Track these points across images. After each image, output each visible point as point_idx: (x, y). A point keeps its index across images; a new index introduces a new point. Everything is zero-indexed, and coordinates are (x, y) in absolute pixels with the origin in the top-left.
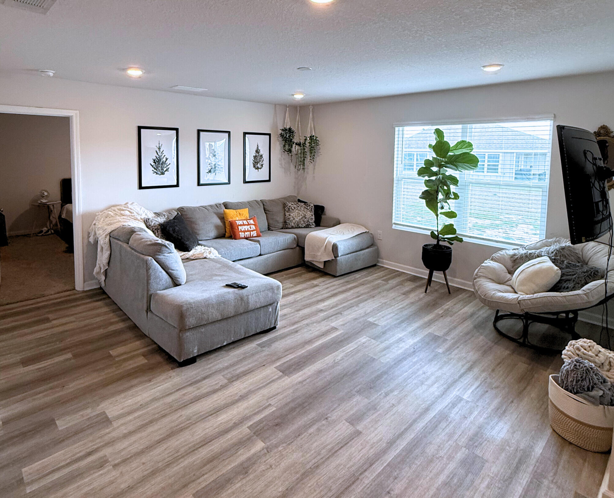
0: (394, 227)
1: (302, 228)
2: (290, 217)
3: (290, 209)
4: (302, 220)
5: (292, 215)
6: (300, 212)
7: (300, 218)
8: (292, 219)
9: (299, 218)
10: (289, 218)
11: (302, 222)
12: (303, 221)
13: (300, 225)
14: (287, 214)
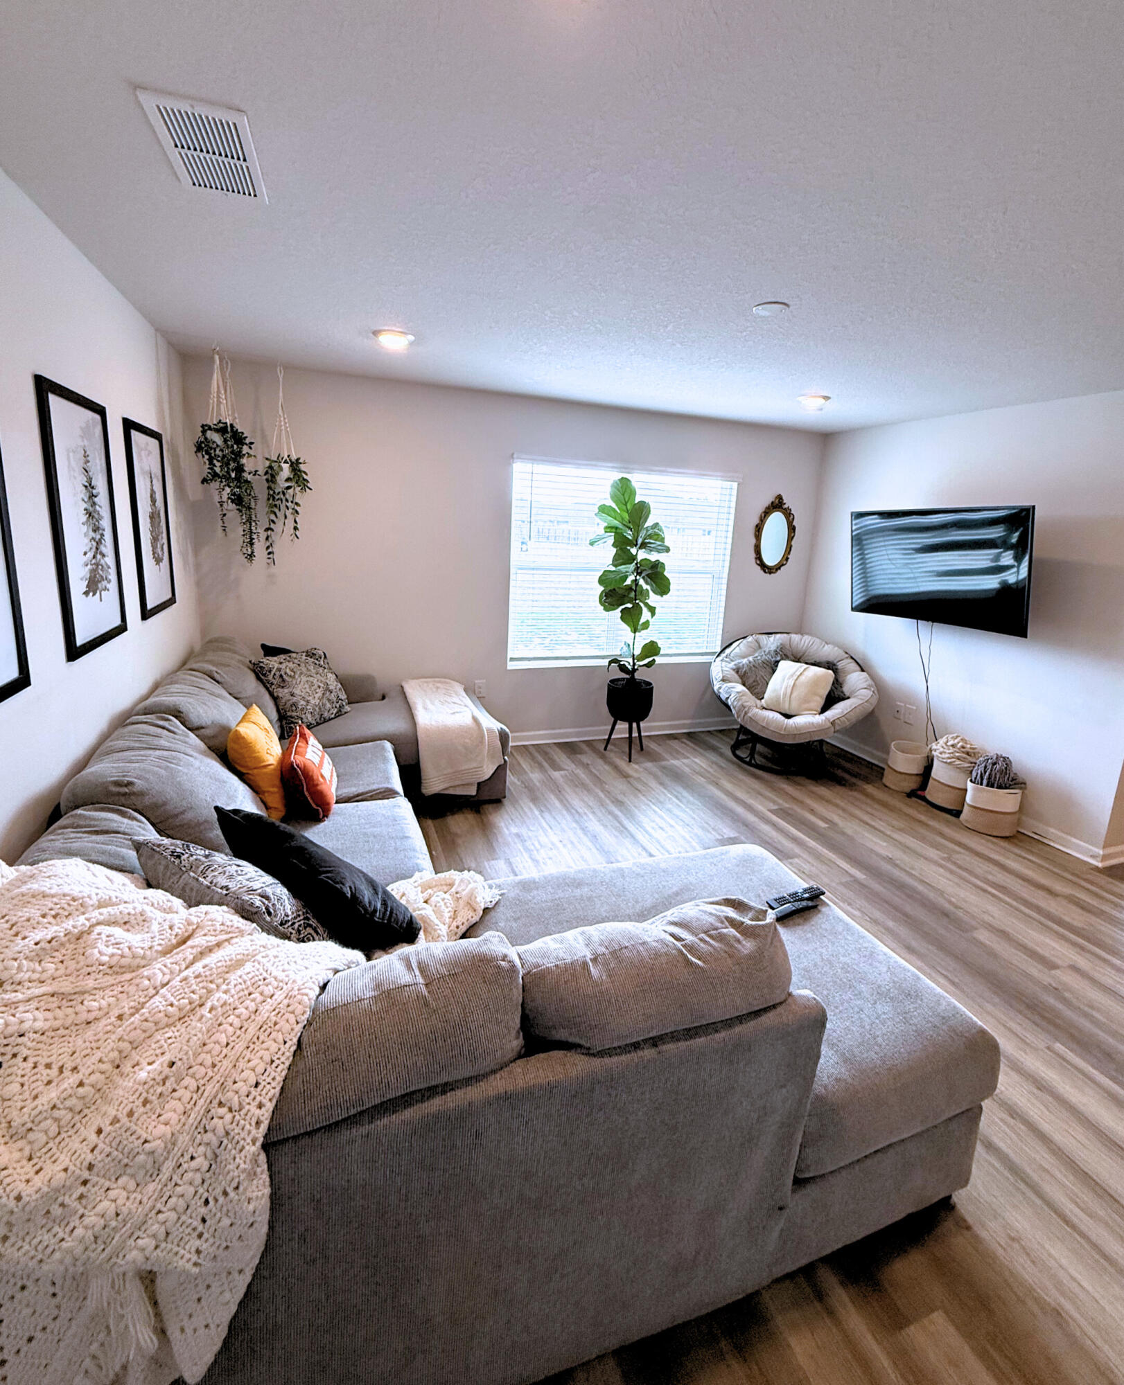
0: (511, 666)
1: (330, 719)
2: (294, 699)
3: (285, 677)
4: (325, 700)
5: (297, 692)
6: (311, 679)
7: (320, 694)
8: (303, 702)
9: (317, 696)
10: (294, 704)
11: (328, 705)
12: (329, 700)
13: (326, 715)
14: (283, 693)
